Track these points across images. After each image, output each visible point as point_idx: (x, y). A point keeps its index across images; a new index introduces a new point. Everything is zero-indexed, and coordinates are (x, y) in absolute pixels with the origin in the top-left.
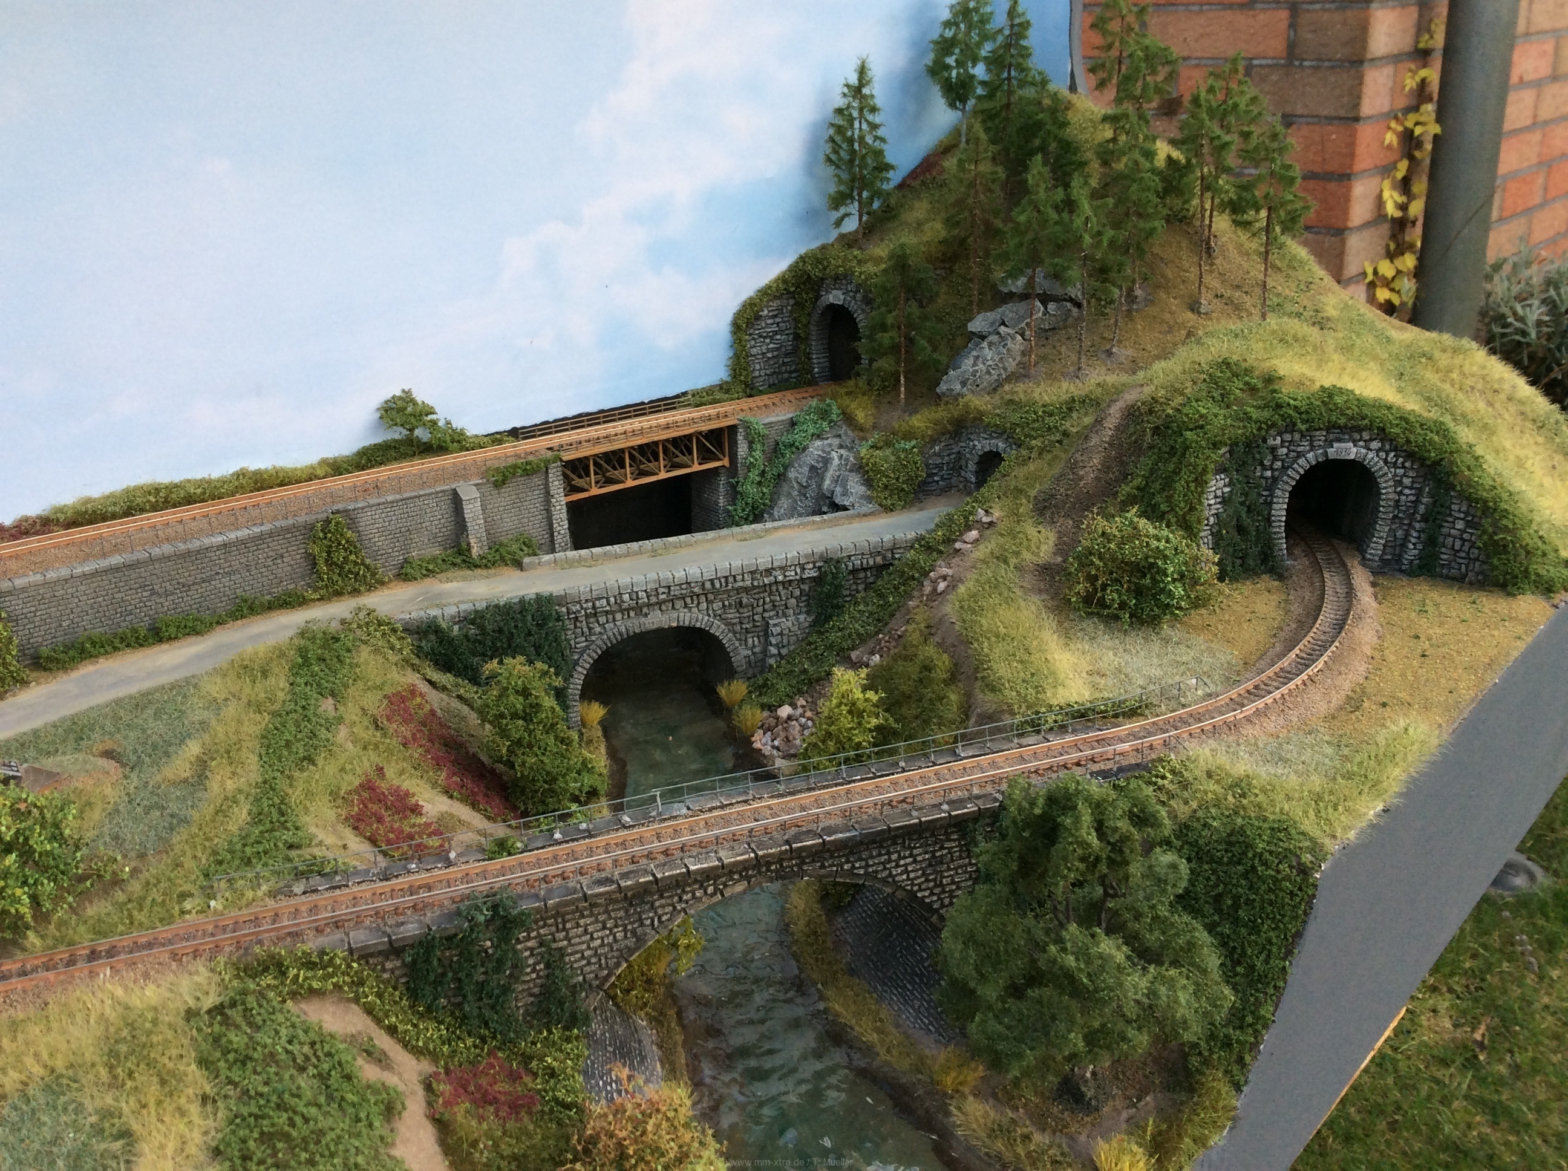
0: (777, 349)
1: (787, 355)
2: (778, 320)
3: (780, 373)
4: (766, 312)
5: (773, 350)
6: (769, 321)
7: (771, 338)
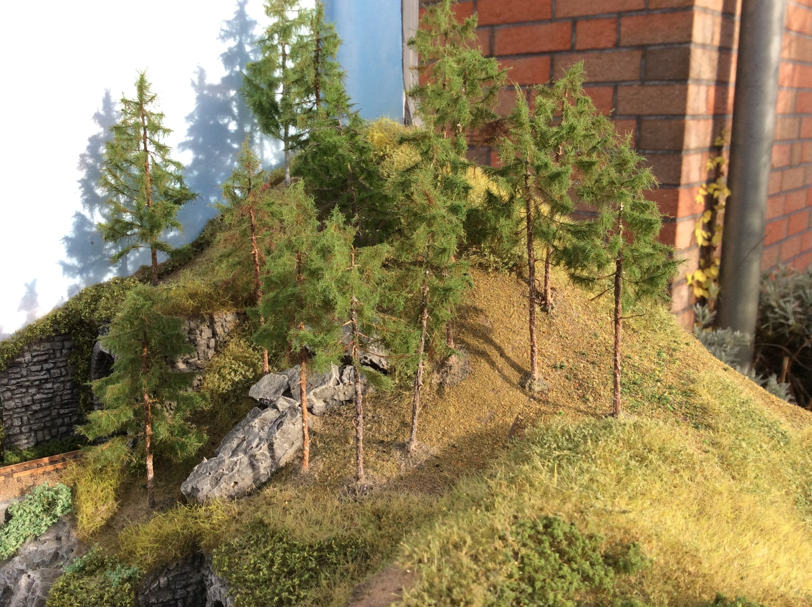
0: (47, 400)
1: (63, 405)
2: (46, 366)
3: (54, 426)
4: (28, 357)
5: (41, 401)
6: (34, 368)
7: (39, 387)
